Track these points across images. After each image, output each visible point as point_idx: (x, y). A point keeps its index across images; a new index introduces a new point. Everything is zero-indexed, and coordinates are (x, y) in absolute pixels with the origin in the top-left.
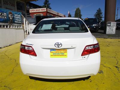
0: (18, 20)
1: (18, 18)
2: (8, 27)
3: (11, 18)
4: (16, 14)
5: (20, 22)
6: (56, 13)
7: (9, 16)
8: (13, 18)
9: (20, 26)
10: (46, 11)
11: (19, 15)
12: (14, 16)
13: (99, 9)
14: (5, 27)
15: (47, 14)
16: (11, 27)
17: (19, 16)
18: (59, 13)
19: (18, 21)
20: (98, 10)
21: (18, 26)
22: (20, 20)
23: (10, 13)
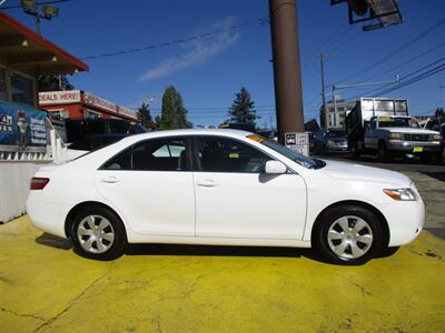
0: (39, 135)
1: (38, 128)
2: (16, 158)
3: (22, 131)
4: (34, 117)
5: (45, 142)
6: (112, 107)
7: (19, 124)
8: (28, 129)
9: (44, 154)
10: (78, 100)
11: (40, 119)
13: (243, 90)
14: (9, 158)
16: (22, 158)
17: (42, 122)
18: (122, 107)
19: (40, 139)
20: (238, 95)
21: (38, 154)
22: (44, 136)
23: (21, 115)
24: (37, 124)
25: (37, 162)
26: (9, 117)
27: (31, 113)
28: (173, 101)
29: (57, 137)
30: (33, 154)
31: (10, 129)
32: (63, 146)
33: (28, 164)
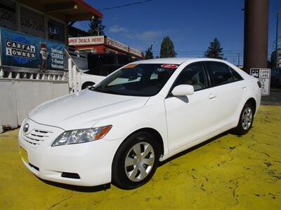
0: (58, 62)
1: (58, 56)
2: (37, 78)
3: (44, 58)
4: (54, 48)
5: (62, 67)
6: (125, 48)
7: (42, 52)
8: (49, 57)
9: (61, 76)
10: (103, 42)
11: (59, 50)
12: (50, 52)
13: (216, 40)
14: (32, 77)
15: (105, 50)
16: (43, 78)
17: (61, 52)
18: (131, 48)
19: (58, 64)
20: (212, 43)
21: (57, 76)
22: (62, 62)
23: (43, 46)
24: (57, 53)
25: (54, 82)
26: (33, 47)
27: (52, 45)
28: (168, 47)
29: (73, 64)
30: (52, 76)
31: (33, 55)
32: (78, 71)
33: (47, 83)
